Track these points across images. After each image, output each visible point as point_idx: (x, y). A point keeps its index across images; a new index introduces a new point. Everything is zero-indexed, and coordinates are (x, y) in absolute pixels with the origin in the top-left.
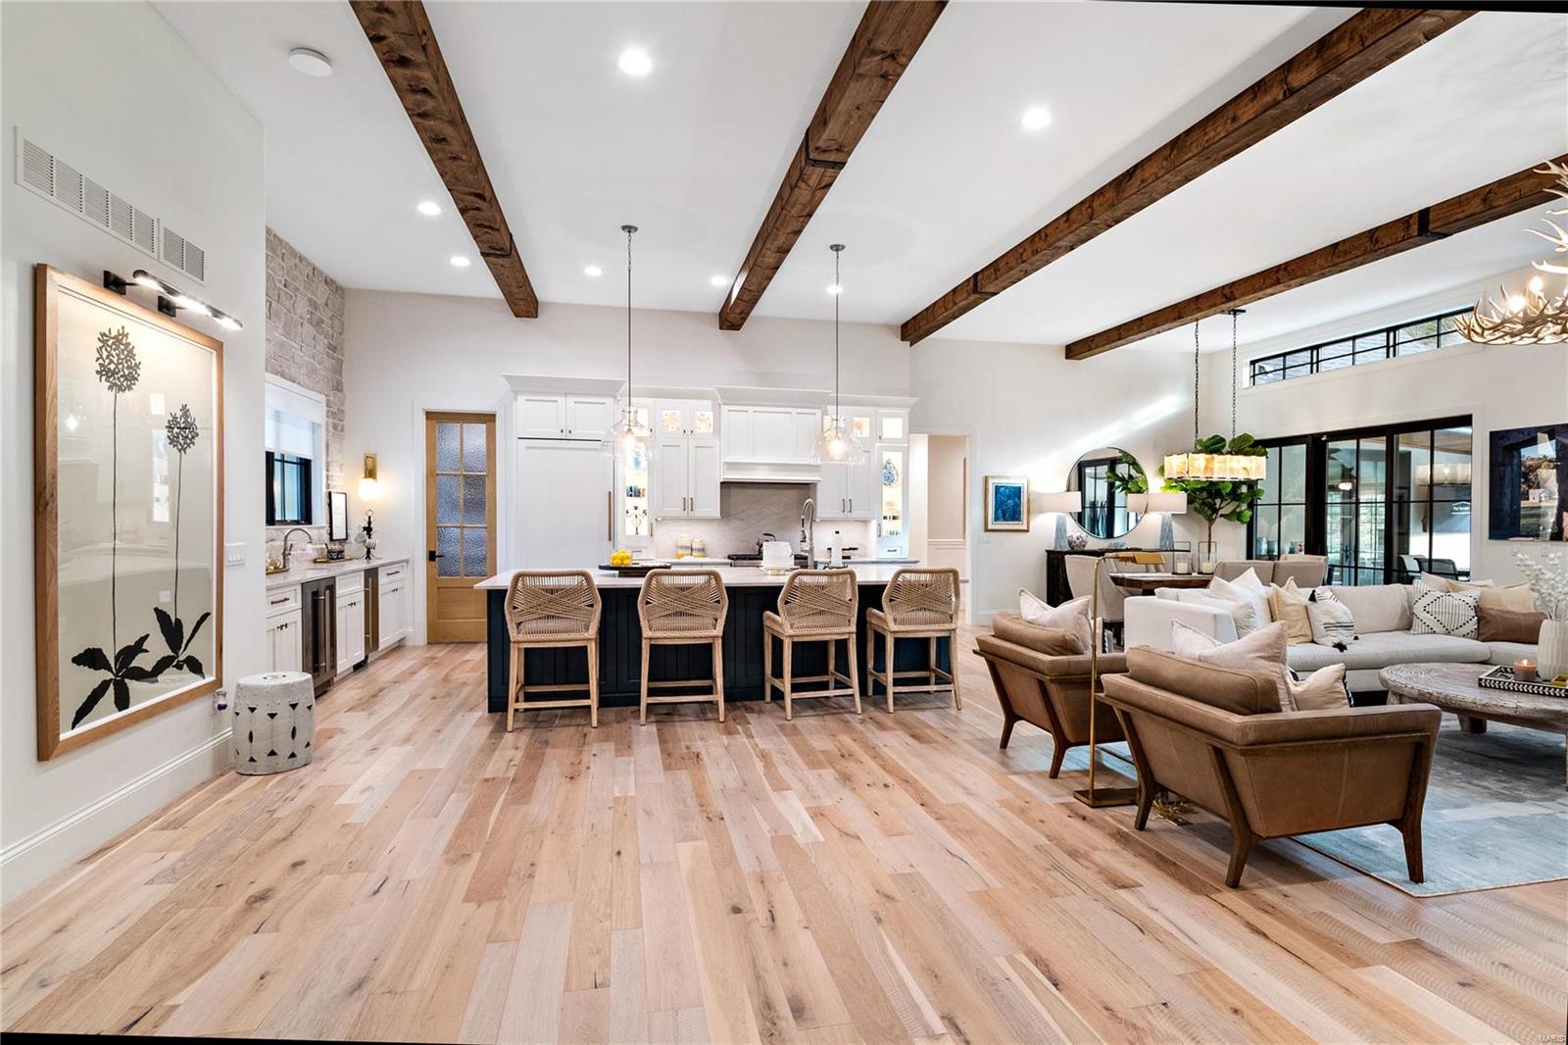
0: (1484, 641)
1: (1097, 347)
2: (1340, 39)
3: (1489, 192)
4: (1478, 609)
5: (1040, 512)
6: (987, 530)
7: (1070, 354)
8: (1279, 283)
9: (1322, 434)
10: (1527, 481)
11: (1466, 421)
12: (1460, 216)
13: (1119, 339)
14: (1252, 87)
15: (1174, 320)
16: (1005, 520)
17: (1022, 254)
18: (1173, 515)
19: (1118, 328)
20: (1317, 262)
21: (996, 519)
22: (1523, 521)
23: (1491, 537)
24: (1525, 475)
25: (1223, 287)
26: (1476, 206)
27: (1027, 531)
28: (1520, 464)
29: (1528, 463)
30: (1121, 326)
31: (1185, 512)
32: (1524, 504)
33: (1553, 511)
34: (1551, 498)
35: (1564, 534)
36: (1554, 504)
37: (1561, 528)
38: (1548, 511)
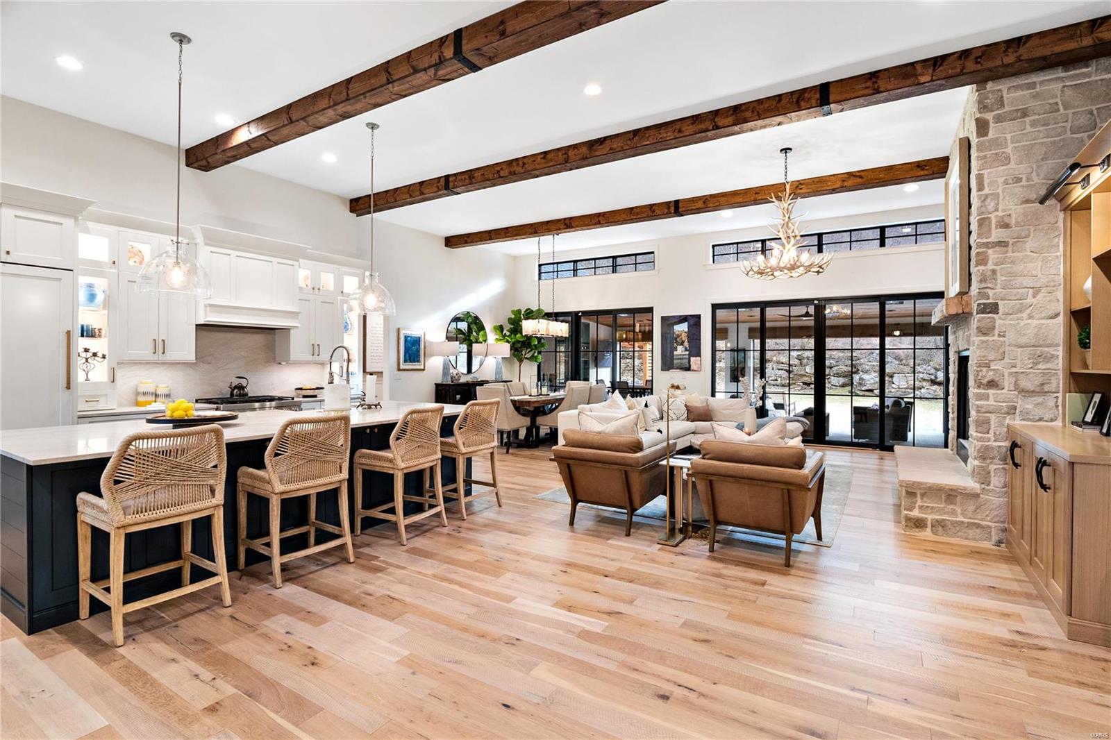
0: (692, 421)
1: (472, 242)
2: (747, 110)
3: (706, 199)
4: (686, 406)
5: (432, 355)
6: (399, 370)
7: (449, 244)
8: (600, 224)
9: (579, 312)
10: (677, 341)
11: (650, 310)
12: (694, 208)
13: (490, 239)
14: (693, 116)
15: (532, 234)
16: (411, 362)
17: (498, 171)
18: (502, 358)
19: (490, 232)
20: (622, 216)
21: (405, 361)
22: (675, 362)
23: (662, 370)
24: (676, 339)
25: (565, 219)
26: (700, 204)
27: (424, 370)
28: (674, 333)
29: (677, 333)
30: (492, 231)
31: (509, 356)
32: (675, 353)
33: (687, 357)
34: (686, 350)
35: (692, 368)
36: (687, 353)
37: (690, 366)
38: (685, 357)
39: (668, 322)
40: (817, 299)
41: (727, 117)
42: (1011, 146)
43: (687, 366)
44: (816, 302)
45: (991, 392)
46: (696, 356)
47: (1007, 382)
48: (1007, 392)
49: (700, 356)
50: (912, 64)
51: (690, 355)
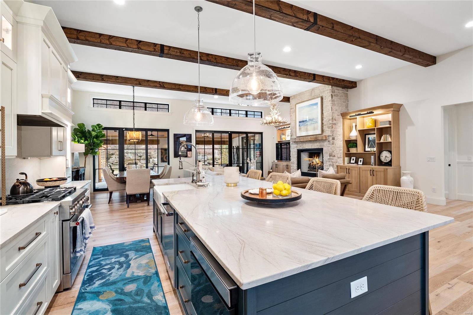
3: (227, 91)
9: (123, 128)
12: (223, 93)
13: (102, 80)
23: (174, 157)
24: (180, 144)
25: (160, 82)
26: (225, 92)
28: (180, 141)
31: (85, 152)
33: (186, 151)
34: (185, 148)
35: (188, 156)
36: (186, 150)
37: (187, 155)
38: (185, 151)
39: (177, 137)
40: (230, 131)
41: (293, 73)
42: (336, 102)
43: (186, 155)
44: (229, 132)
45: (334, 158)
46: (190, 151)
47: (336, 156)
48: (336, 158)
49: (191, 151)
50: (330, 77)
51: (187, 151)
